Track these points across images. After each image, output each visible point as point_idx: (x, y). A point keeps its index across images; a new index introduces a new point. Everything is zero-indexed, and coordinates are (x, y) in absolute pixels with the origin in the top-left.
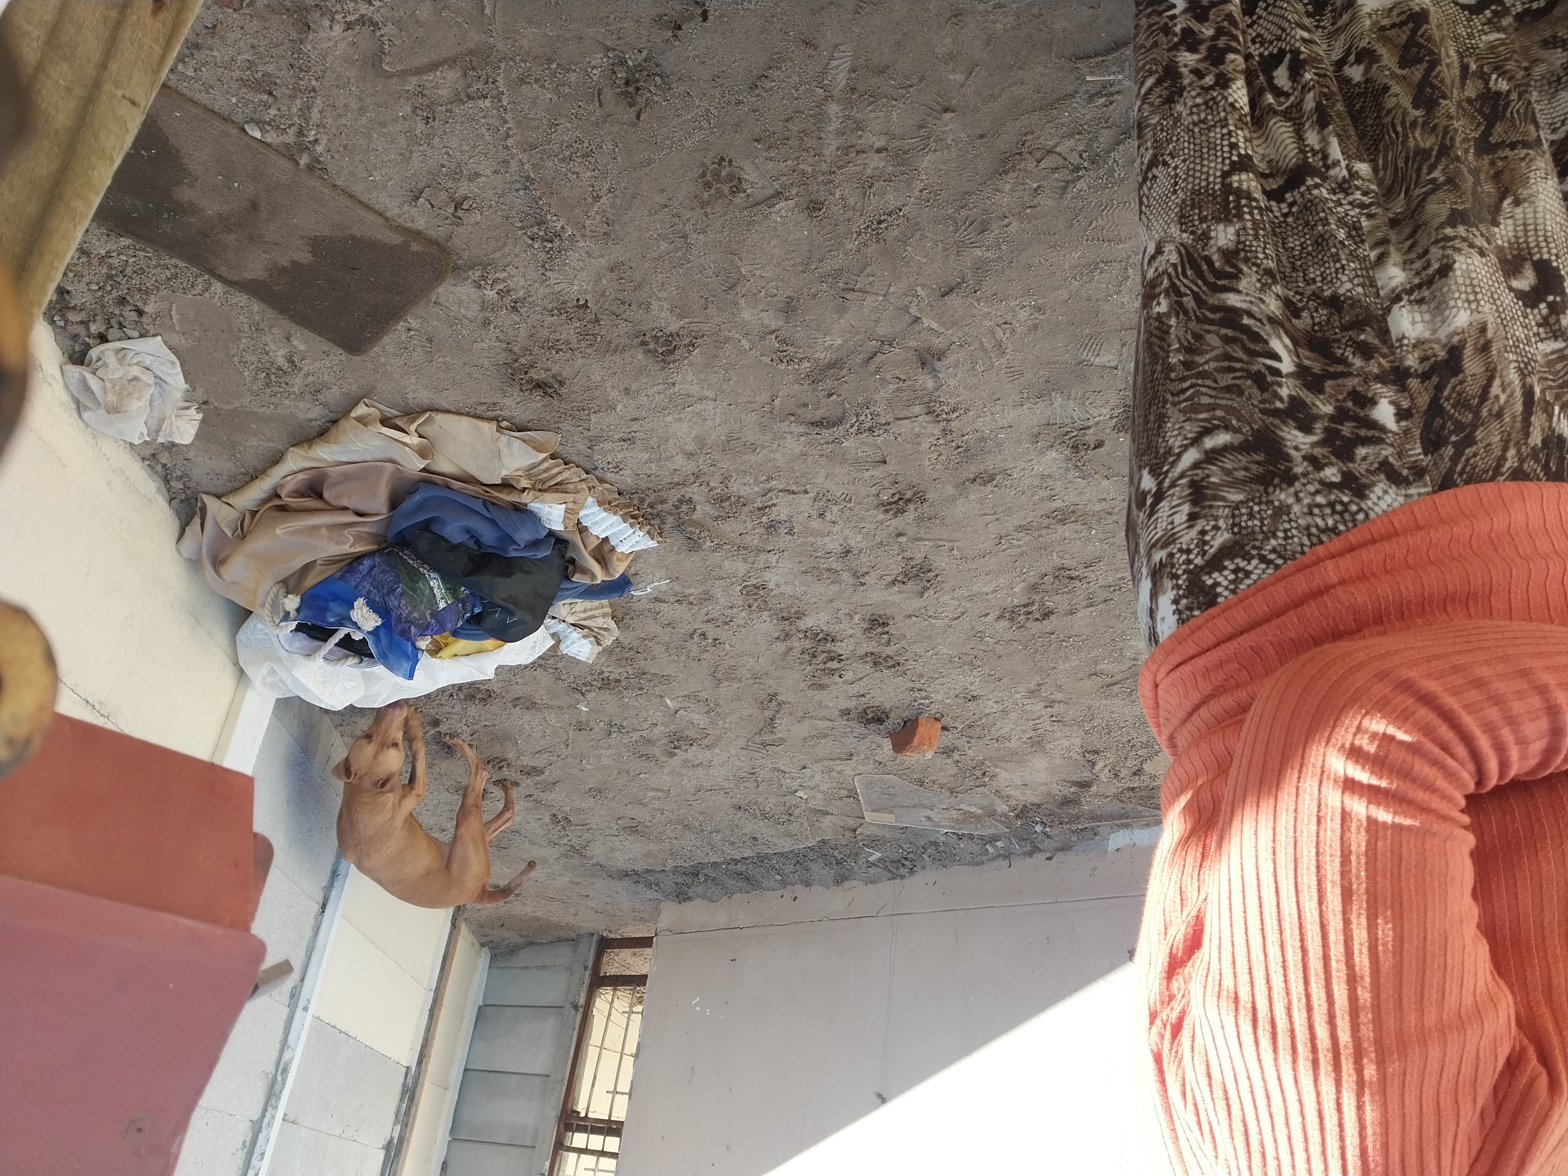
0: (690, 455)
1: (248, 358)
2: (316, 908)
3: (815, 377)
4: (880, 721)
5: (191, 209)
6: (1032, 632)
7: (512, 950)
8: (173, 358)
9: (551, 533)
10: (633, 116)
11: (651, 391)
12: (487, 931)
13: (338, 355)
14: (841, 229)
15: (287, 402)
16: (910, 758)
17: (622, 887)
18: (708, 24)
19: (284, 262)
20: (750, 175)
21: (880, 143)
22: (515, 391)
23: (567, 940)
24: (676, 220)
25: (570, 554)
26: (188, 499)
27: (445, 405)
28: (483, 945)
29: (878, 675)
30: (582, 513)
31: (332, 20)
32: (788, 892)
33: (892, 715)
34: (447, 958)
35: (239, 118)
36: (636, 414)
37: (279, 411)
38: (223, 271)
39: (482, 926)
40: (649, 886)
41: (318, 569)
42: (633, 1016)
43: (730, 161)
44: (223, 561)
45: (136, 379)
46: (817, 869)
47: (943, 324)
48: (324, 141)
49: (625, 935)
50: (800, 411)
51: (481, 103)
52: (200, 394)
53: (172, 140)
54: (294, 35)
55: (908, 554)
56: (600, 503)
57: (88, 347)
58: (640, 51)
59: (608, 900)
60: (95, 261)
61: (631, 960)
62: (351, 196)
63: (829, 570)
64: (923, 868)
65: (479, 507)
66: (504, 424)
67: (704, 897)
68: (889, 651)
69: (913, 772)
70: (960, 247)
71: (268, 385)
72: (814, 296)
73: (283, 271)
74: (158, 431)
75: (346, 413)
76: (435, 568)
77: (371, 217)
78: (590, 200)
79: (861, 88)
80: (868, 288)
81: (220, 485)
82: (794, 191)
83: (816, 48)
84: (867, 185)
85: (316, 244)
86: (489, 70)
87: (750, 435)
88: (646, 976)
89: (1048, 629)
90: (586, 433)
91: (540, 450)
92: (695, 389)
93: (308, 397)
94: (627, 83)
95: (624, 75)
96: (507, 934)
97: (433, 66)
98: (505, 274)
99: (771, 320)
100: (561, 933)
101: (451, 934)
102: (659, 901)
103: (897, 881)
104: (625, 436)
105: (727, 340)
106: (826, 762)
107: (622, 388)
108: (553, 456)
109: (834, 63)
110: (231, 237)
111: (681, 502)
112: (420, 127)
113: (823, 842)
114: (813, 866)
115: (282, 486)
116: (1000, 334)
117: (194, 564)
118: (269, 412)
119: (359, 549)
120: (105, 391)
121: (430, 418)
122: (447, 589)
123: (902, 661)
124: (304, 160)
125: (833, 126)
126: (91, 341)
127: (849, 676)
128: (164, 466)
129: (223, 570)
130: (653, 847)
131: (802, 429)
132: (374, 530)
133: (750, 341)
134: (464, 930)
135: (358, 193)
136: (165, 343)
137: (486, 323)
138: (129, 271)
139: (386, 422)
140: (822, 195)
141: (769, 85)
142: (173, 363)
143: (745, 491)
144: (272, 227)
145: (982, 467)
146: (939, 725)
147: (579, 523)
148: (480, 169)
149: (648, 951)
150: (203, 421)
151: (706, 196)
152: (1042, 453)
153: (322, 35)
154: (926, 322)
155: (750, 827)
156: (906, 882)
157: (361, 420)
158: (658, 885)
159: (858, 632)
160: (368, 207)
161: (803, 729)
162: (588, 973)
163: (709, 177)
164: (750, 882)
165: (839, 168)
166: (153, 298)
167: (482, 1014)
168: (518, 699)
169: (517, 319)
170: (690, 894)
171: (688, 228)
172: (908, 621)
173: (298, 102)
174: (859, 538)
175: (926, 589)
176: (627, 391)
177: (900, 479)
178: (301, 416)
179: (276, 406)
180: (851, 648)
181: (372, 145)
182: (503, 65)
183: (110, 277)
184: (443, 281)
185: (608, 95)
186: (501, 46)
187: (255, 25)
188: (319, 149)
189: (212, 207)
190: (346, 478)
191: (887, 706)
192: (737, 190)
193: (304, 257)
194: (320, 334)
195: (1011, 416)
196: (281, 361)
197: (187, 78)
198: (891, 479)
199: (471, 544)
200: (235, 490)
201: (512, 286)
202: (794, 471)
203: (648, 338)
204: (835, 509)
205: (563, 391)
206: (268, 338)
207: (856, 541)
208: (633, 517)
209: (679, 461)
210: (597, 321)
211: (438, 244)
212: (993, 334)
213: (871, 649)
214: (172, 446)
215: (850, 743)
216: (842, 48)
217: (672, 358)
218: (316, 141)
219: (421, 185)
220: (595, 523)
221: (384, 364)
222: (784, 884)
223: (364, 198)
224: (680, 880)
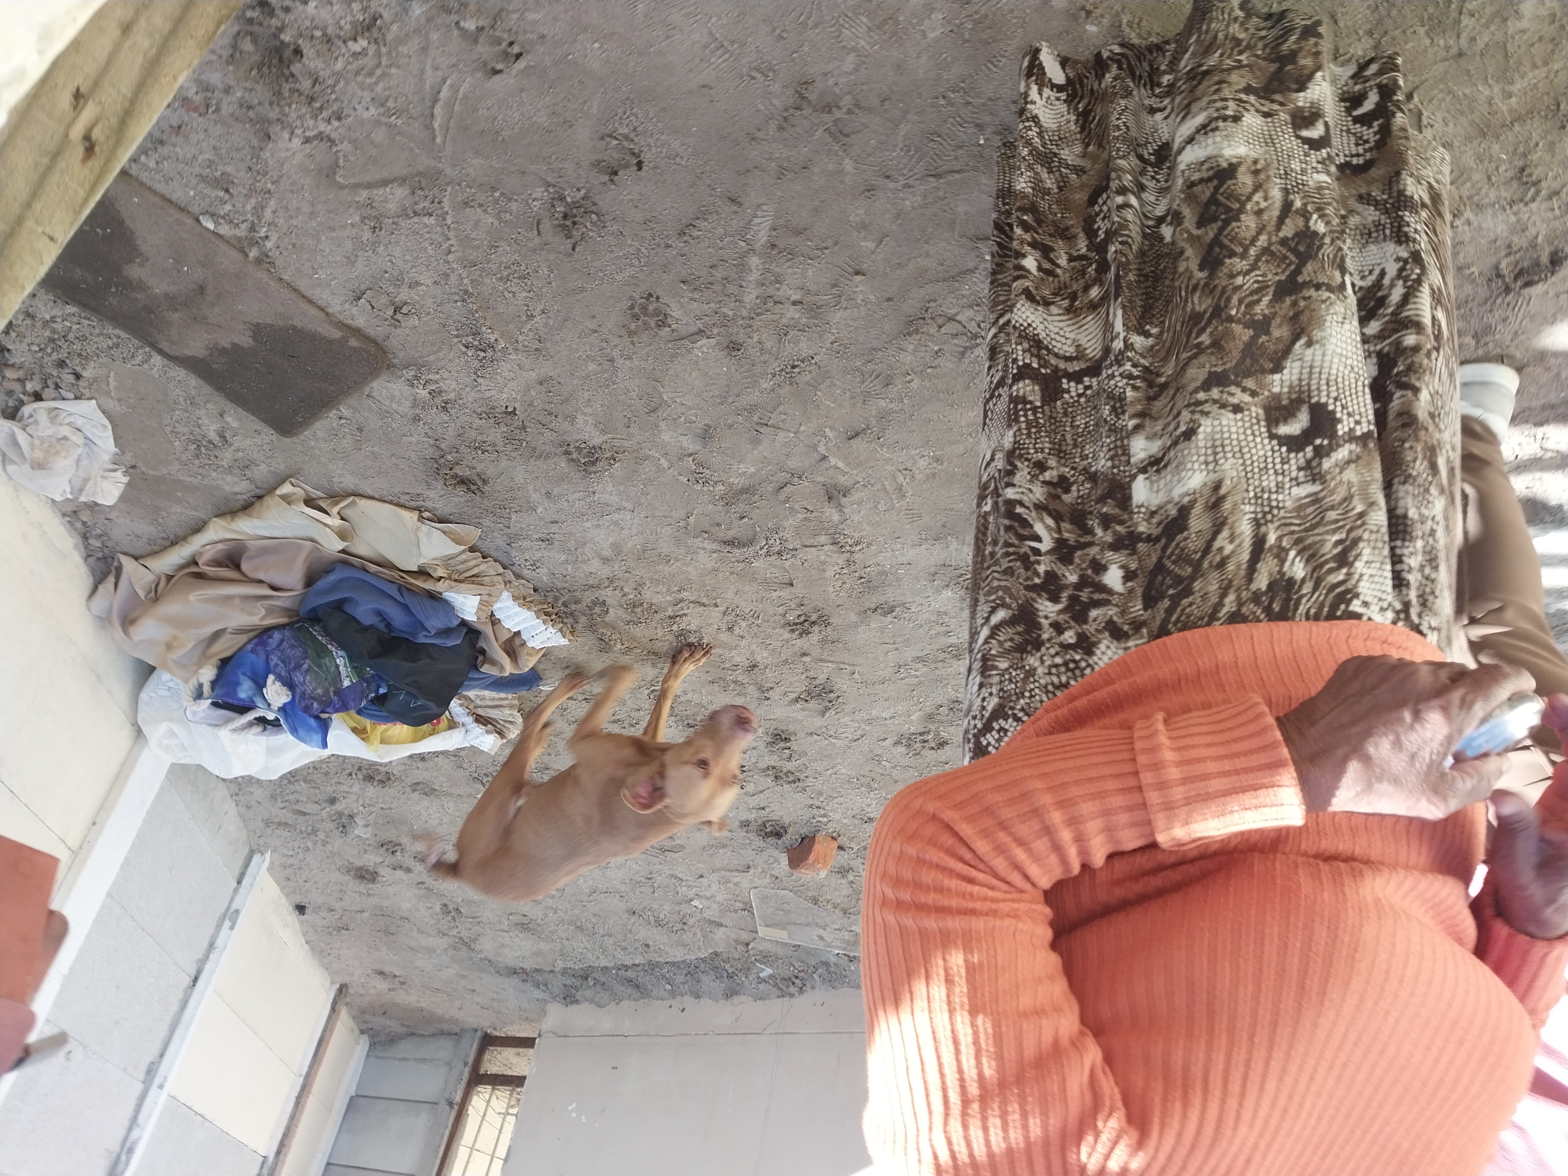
0: (606, 560)
1: (180, 428)
2: (188, 980)
3: (730, 499)
4: (778, 835)
5: (140, 286)
6: (928, 760)
7: (392, 1040)
8: (106, 422)
9: (464, 623)
10: (569, 246)
11: (571, 498)
12: (368, 1017)
13: (268, 435)
14: (758, 369)
15: (214, 474)
16: (805, 875)
17: (510, 984)
18: (642, 173)
19: (225, 343)
20: (675, 311)
21: (796, 297)
22: (440, 485)
23: (450, 1034)
24: (604, 345)
25: (482, 644)
26: (105, 558)
27: (370, 492)
28: (362, 1032)
29: (778, 789)
30: (496, 606)
31: (292, 133)
32: (676, 1003)
33: (790, 830)
34: (322, 1043)
35: (195, 209)
36: (556, 517)
37: (206, 482)
38: (165, 346)
39: (363, 1012)
40: (537, 985)
41: (227, 637)
42: (509, 1118)
43: (658, 298)
44: (133, 622)
45: (65, 438)
46: (708, 981)
47: (849, 464)
48: (274, 237)
49: (510, 1034)
50: (713, 530)
51: (426, 219)
52: (128, 458)
53: (128, 222)
54: (255, 142)
55: (812, 674)
56: (515, 598)
57: (22, 403)
58: (578, 190)
59: (495, 996)
60: (39, 325)
61: (514, 1060)
62: (295, 290)
63: (735, 682)
64: (813, 988)
65: (393, 591)
66: (426, 514)
67: (592, 1001)
68: (790, 766)
69: (808, 889)
70: (866, 397)
71: (197, 457)
72: (730, 427)
73: (223, 351)
74: (81, 490)
75: (272, 490)
76: (342, 646)
77: (314, 312)
78: (524, 318)
79: (781, 245)
80: (781, 425)
81: (140, 547)
82: (716, 331)
83: (740, 205)
84: (782, 332)
85: (257, 330)
86: (436, 191)
87: (665, 548)
88: (524, 1078)
89: (943, 758)
90: (506, 530)
91: (459, 542)
92: (614, 500)
93: (236, 471)
94: (565, 216)
95: (562, 209)
96: (388, 1023)
97: (385, 183)
98: (438, 377)
99: (689, 444)
100: (445, 1027)
101: (329, 1017)
102: (546, 1002)
103: (786, 999)
104: (544, 537)
105: (647, 458)
106: (723, 873)
107: (543, 491)
108: (472, 549)
109: (757, 221)
110: (176, 316)
111: (594, 603)
112: (367, 235)
113: (716, 954)
114: (704, 978)
115: (201, 554)
116: (900, 479)
117: (103, 621)
118: (195, 481)
119: (270, 621)
120: (32, 447)
121: (353, 503)
122: (353, 668)
123: (802, 777)
124: (253, 253)
125: (754, 276)
126: (25, 398)
127: (750, 788)
128: (84, 523)
129: (132, 630)
130: (544, 946)
131: (715, 546)
132: (288, 604)
133: (668, 461)
134: (344, 1014)
135: (302, 289)
136: (99, 406)
137: (416, 419)
138: (71, 337)
139: (310, 502)
140: (741, 337)
141: (696, 233)
142: (105, 427)
143: (657, 599)
144: (216, 310)
145: (883, 599)
146: (835, 845)
147: (492, 615)
148: (422, 279)
149: (531, 1051)
150: (129, 485)
151: (633, 326)
152: (938, 591)
153: (280, 144)
154: (833, 461)
155: (644, 933)
156: (794, 1001)
157: (285, 498)
158: (546, 985)
159: (761, 745)
160: (310, 302)
161: (702, 837)
162: (467, 1070)
163: (636, 310)
164: (639, 989)
165: (758, 315)
166: (92, 364)
167: (352, 1104)
168: (418, 784)
169: (446, 418)
170: (578, 997)
171: (616, 353)
172: (809, 739)
173: (253, 201)
174: (765, 654)
175: (827, 709)
176: (548, 494)
177: (805, 602)
178: (227, 489)
179: (203, 477)
180: (753, 760)
181: (320, 247)
182: (449, 189)
183: (52, 340)
184: (378, 376)
185: (546, 226)
186: (448, 171)
187: (218, 130)
188: (269, 244)
189: (159, 286)
190: (264, 551)
191: (786, 821)
192: (662, 324)
193: (245, 340)
194: (253, 414)
195: (910, 554)
196: (213, 435)
197: (146, 168)
198: (797, 601)
199: (382, 626)
200: (154, 553)
201: (444, 388)
202: (705, 585)
203: (571, 449)
204: (744, 624)
205: (486, 488)
206: (202, 413)
207: (762, 656)
208: (547, 614)
209: (595, 565)
210: (524, 428)
211: (375, 342)
212: (894, 478)
213: (772, 763)
214: (93, 506)
215: (748, 855)
216: (765, 208)
217: (593, 469)
218: (267, 237)
219: (363, 287)
220: (509, 617)
221: (313, 448)
222: (673, 994)
223: (308, 293)
224: (568, 982)
